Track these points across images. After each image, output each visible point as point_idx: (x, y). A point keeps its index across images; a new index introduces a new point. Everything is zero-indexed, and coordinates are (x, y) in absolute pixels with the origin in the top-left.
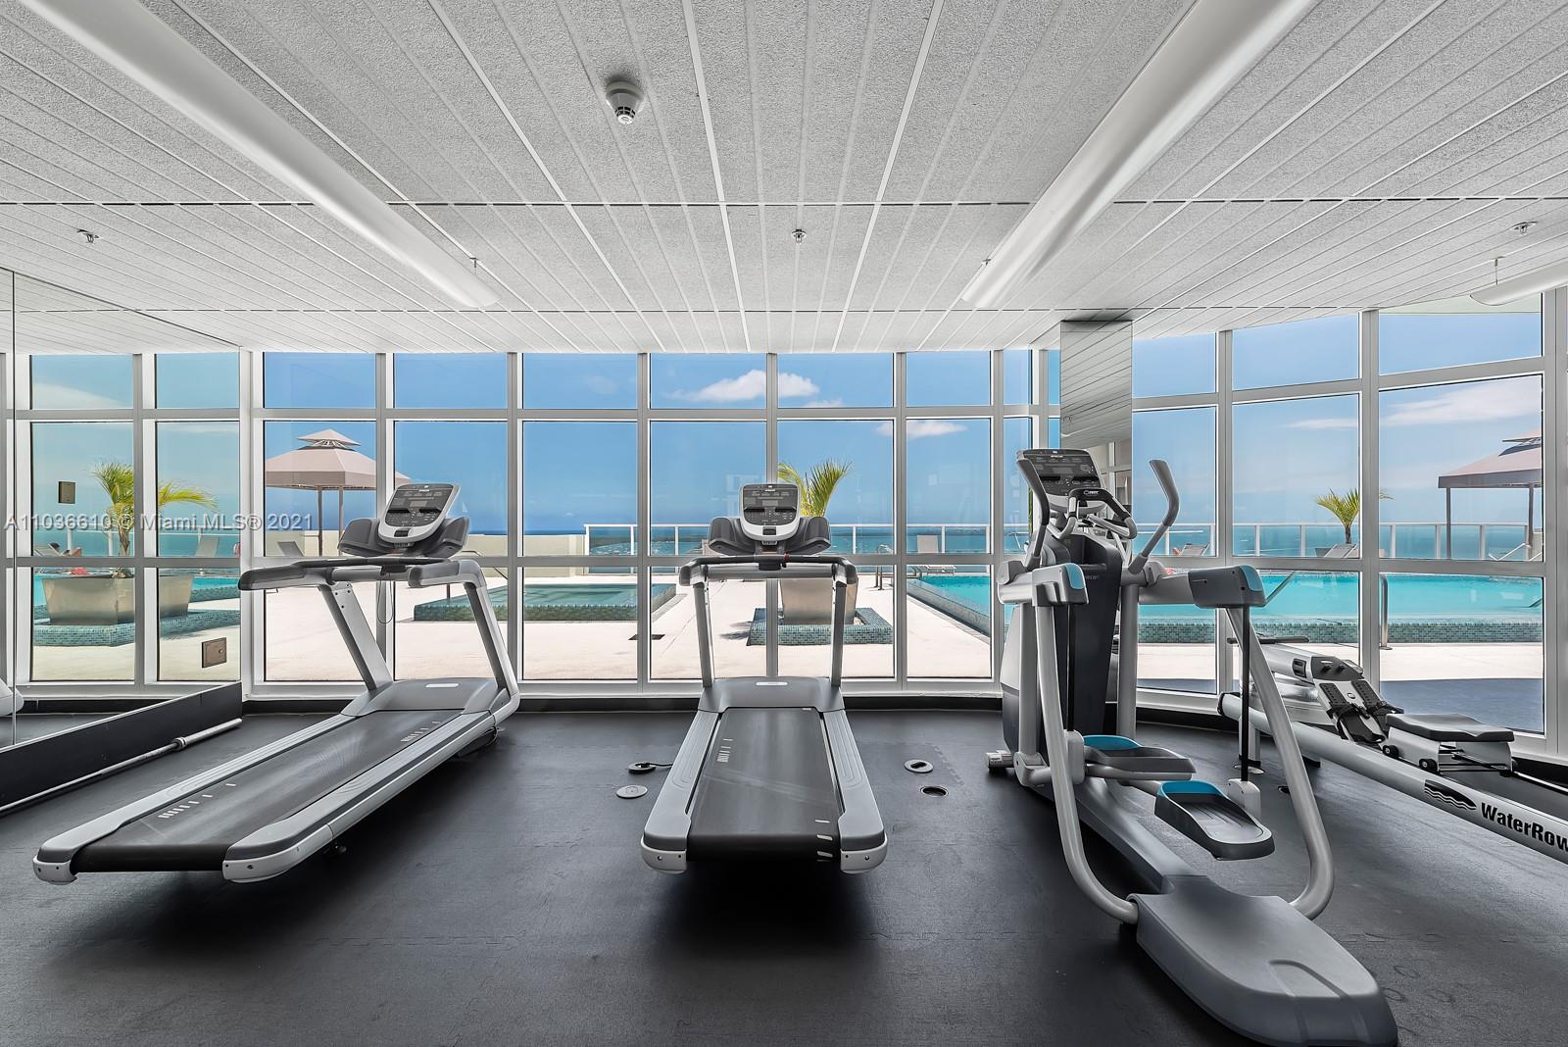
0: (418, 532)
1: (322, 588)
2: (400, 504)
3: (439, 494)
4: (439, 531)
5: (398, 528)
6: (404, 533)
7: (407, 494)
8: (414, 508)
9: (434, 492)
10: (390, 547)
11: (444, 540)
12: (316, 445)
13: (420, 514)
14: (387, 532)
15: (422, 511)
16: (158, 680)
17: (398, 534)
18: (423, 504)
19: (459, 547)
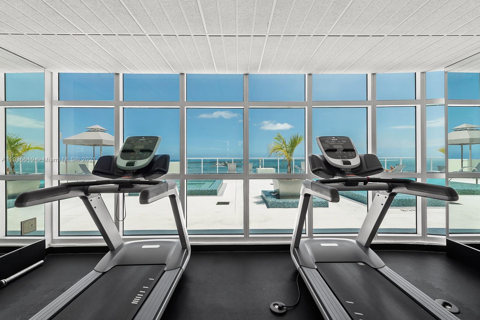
0: (140, 163)
1: (82, 197)
2: (129, 147)
3: (151, 142)
4: (152, 163)
5: (127, 161)
6: (132, 164)
7: (132, 142)
8: (137, 149)
9: (147, 141)
10: (124, 172)
11: (156, 169)
12: (92, 130)
13: (141, 153)
14: (122, 163)
15: (142, 151)
16: (6, 236)
17: (128, 164)
18: (142, 147)
19: (165, 172)
